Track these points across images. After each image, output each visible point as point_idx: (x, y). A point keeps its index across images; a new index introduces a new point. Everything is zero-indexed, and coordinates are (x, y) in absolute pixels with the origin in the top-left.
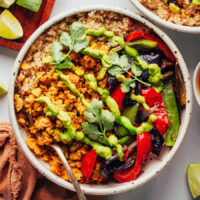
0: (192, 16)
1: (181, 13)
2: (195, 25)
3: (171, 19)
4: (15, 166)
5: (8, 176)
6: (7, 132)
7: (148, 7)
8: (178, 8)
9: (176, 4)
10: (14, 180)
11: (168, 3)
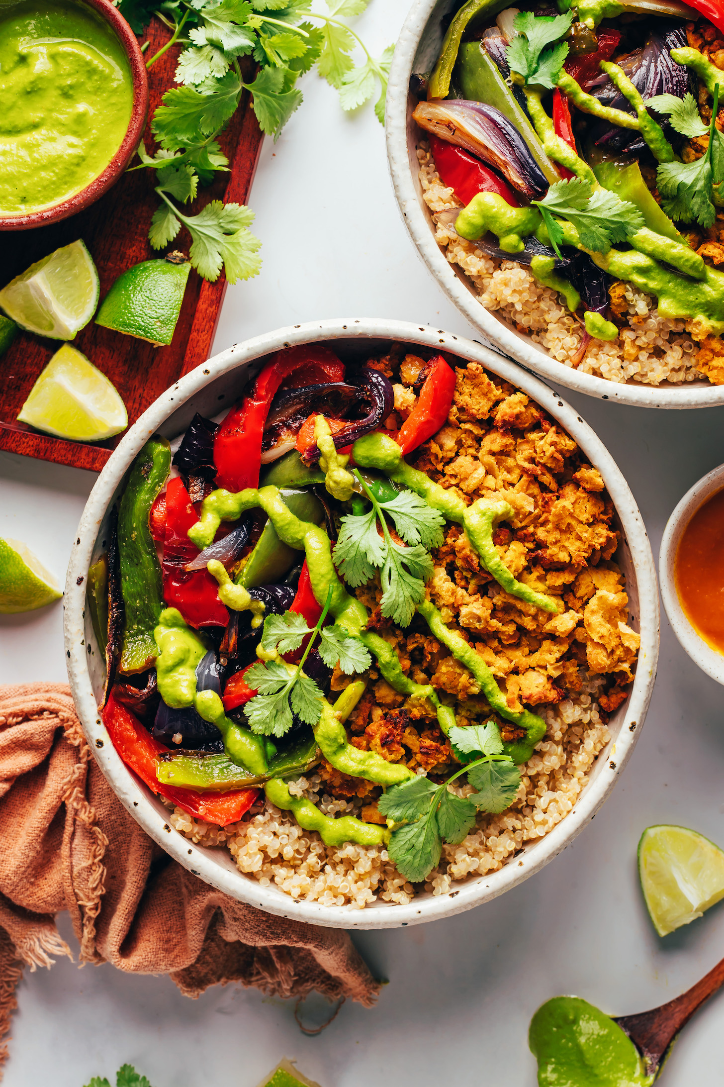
0: (658, 353)
1: (621, 344)
2: (665, 383)
3: (590, 361)
4: (84, 816)
5: (65, 850)
6: (54, 712)
7: (514, 325)
8: (611, 329)
9: (607, 314)
10: (81, 861)
11: (580, 312)
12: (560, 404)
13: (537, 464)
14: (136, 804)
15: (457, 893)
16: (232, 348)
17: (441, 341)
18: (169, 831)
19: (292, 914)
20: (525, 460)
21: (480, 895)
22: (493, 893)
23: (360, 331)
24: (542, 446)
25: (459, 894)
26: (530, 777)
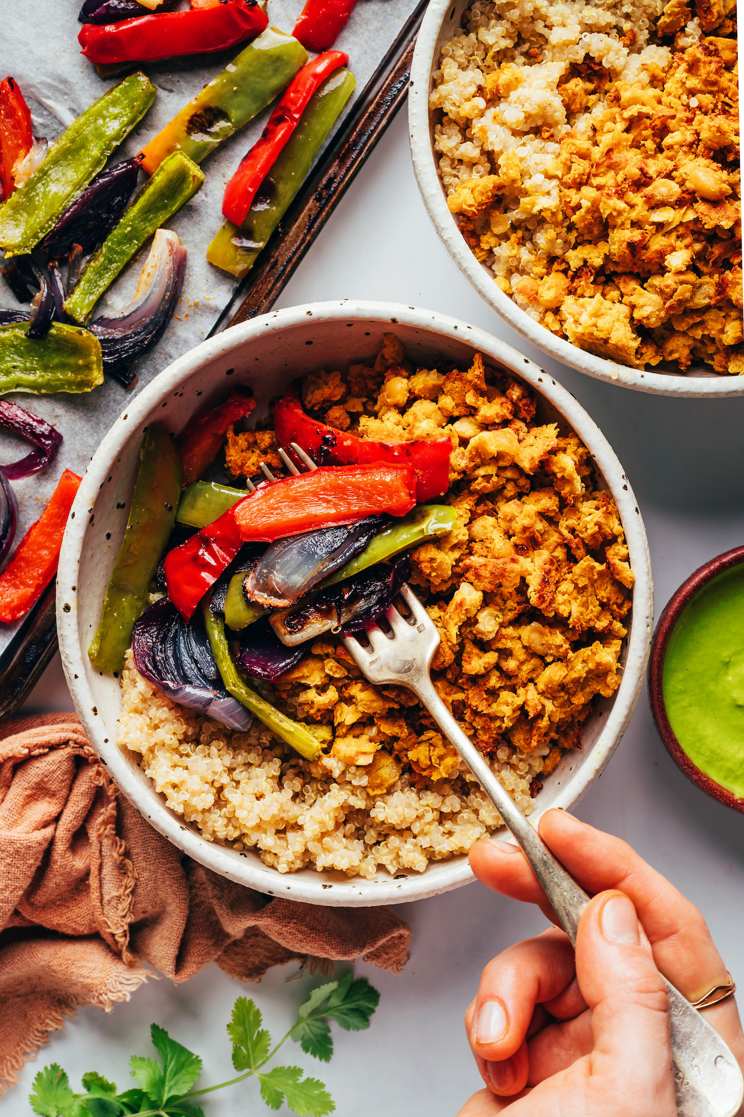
12: (625, 488)
13: (576, 536)
14: (76, 677)
15: (330, 886)
16: (342, 302)
17: (540, 380)
18: (96, 714)
19: (172, 837)
20: (567, 527)
21: (350, 898)
22: (363, 901)
23: (467, 338)
24: (587, 522)
25: (331, 889)
26: (441, 813)
